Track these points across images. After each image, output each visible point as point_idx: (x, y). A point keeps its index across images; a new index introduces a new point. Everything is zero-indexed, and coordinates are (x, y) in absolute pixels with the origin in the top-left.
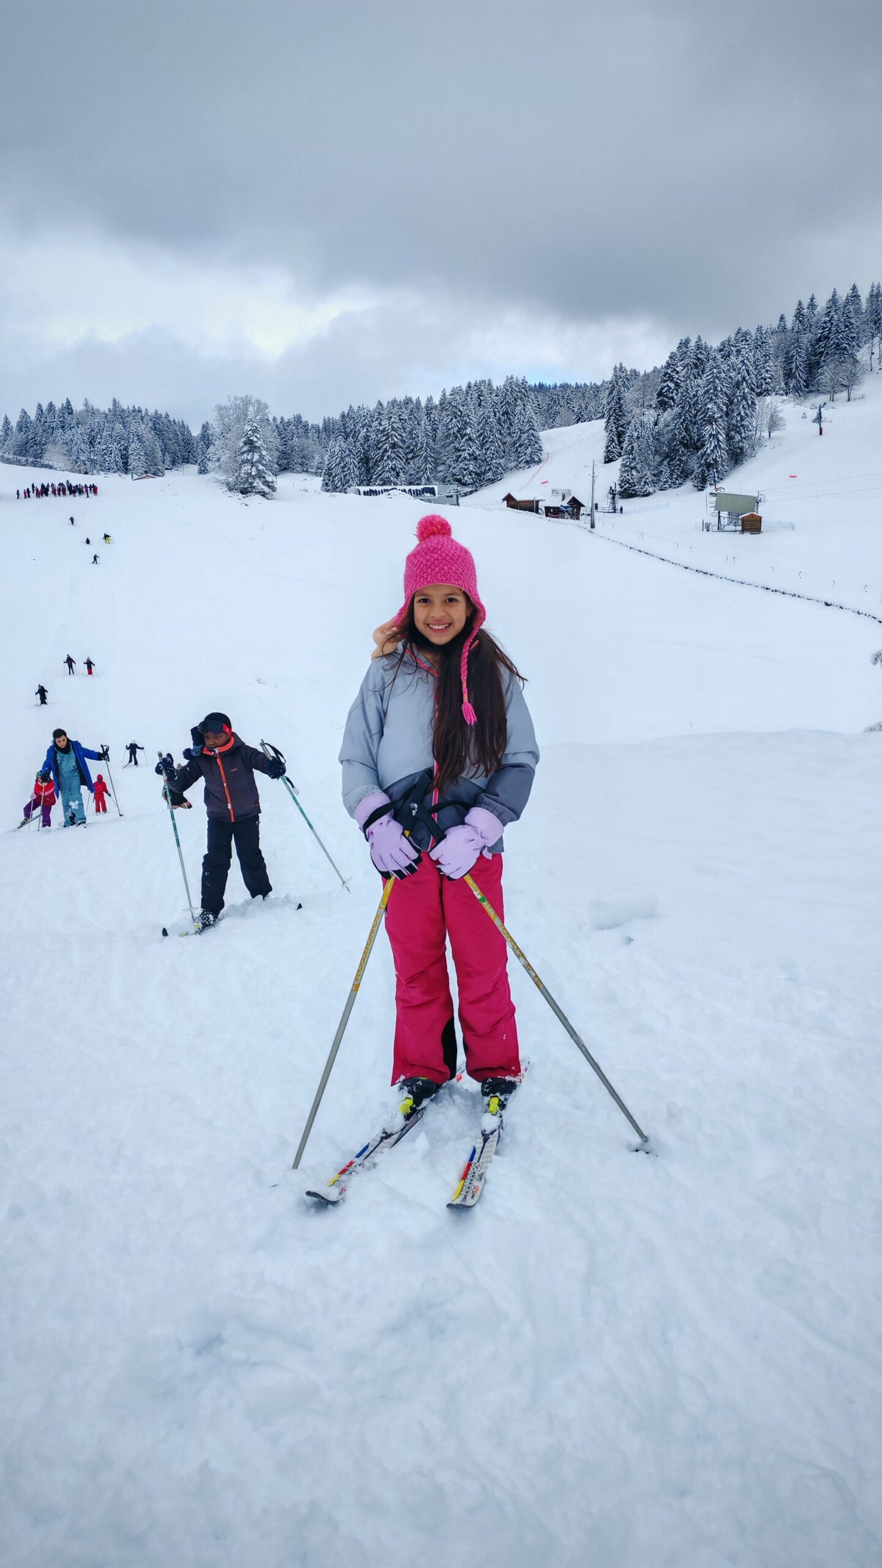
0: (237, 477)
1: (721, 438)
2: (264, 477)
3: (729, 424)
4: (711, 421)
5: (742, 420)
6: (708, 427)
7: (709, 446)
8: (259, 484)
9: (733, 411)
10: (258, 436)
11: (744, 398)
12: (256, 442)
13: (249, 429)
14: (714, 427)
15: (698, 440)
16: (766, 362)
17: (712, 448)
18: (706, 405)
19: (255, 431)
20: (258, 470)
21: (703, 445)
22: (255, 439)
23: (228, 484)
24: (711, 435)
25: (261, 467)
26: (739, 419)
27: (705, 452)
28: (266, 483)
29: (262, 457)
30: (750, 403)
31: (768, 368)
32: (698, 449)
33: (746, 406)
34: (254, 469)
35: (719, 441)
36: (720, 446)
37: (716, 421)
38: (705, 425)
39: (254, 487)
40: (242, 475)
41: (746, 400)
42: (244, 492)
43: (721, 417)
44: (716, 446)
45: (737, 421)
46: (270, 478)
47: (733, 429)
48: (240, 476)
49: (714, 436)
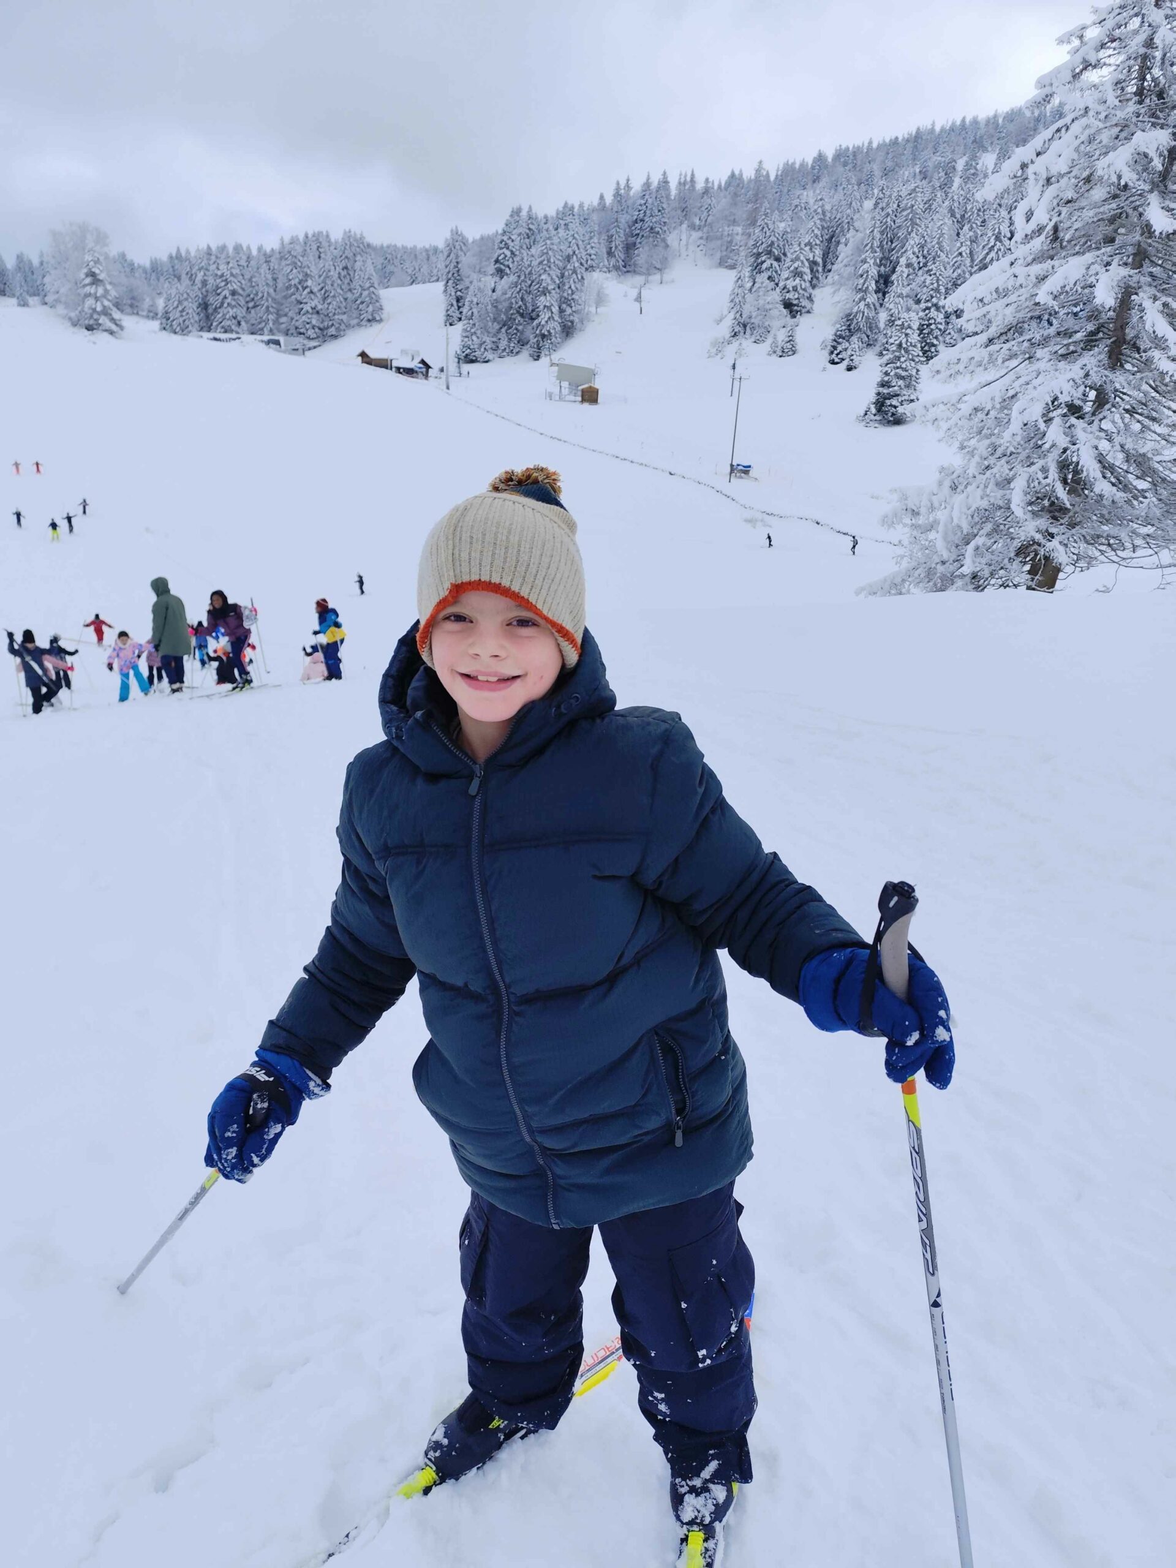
0: (80, 312)
1: (554, 310)
2: (111, 315)
3: (561, 297)
4: (545, 292)
5: (573, 294)
6: (542, 298)
7: (544, 317)
8: (103, 320)
9: (564, 285)
10: (101, 268)
11: (575, 272)
12: (99, 275)
13: (90, 259)
14: (548, 298)
15: (533, 311)
16: (591, 238)
17: (546, 319)
18: (540, 275)
19: (97, 262)
20: (104, 307)
21: (538, 316)
22: (97, 271)
23: (70, 319)
24: (545, 306)
25: (106, 303)
26: (570, 292)
27: (540, 323)
28: (113, 320)
29: (106, 291)
30: (580, 278)
31: (593, 245)
32: (533, 319)
33: (576, 280)
34: (99, 304)
35: (552, 313)
36: (553, 318)
37: (550, 293)
38: (540, 296)
39: (100, 325)
40: (86, 310)
41: (577, 275)
42: (89, 328)
43: (554, 289)
44: (549, 318)
45: (568, 294)
46: (117, 315)
47: (565, 302)
48: (83, 311)
49: (548, 308)
